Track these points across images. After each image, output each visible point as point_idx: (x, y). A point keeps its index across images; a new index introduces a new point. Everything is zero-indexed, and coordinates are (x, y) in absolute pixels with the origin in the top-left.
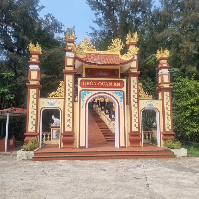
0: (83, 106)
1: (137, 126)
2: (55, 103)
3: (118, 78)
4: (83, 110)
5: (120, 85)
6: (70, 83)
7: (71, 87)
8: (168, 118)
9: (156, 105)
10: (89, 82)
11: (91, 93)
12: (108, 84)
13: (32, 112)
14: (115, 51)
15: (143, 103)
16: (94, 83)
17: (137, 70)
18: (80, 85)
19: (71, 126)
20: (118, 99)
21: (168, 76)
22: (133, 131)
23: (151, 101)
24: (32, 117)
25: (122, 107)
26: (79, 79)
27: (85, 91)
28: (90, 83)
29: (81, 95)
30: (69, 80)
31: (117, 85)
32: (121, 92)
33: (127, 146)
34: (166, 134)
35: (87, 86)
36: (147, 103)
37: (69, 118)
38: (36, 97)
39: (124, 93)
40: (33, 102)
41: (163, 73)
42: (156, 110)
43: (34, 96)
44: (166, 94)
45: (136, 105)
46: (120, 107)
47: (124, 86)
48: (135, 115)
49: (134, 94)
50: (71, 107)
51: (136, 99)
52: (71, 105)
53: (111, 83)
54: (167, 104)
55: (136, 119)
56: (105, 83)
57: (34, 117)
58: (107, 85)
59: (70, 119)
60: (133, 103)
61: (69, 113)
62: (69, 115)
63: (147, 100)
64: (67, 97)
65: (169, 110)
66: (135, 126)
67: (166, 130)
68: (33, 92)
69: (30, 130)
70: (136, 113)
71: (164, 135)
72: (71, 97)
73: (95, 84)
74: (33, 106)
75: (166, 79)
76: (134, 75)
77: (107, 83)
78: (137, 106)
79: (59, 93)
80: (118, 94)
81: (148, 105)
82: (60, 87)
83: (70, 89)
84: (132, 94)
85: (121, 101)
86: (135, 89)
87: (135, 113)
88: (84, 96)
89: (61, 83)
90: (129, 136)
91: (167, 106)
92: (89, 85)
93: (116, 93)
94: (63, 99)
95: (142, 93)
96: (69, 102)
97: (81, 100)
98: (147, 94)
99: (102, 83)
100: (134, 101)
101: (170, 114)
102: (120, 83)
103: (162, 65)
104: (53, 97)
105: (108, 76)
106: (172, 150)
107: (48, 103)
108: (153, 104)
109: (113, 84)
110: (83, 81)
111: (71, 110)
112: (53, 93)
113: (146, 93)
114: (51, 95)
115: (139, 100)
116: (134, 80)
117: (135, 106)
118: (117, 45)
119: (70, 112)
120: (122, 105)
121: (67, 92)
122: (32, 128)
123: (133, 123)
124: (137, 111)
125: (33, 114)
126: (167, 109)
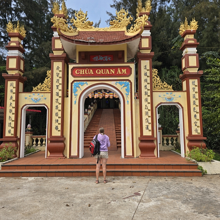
0: (75, 102)
1: (150, 128)
2: (40, 99)
3: (123, 62)
4: (75, 107)
5: (125, 73)
6: (58, 72)
7: (60, 77)
8: (195, 116)
9: (179, 98)
10: (83, 70)
11: (86, 84)
12: (110, 72)
13: (11, 111)
14: (120, 27)
15: (160, 96)
16: (90, 71)
17: (150, 50)
18: (72, 74)
19: (60, 128)
20: (124, 91)
21: (195, 56)
22: (144, 135)
23: (171, 94)
24: (10, 117)
25: (128, 102)
26: (71, 67)
27: (78, 82)
28: (85, 71)
29: (73, 88)
30: (58, 68)
31: (121, 72)
32: (128, 82)
33: (135, 156)
34: (192, 140)
35: (81, 76)
36: (165, 97)
37: (57, 118)
38: (15, 92)
39: (131, 83)
40: (11, 97)
41: (188, 53)
42: (179, 105)
43: (12, 90)
44: (193, 83)
45: (149, 99)
46: (126, 103)
47: (131, 73)
48: (147, 113)
49: (146, 84)
50: (59, 104)
51: (148, 91)
52: (60, 100)
53: (114, 70)
54: (194, 97)
55: (148, 118)
56: (105, 70)
57: (13, 117)
58: (107, 73)
59: (59, 119)
60: (144, 97)
61: (57, 111)
62: (57, 114)
63: (164, 92)
64: (55, 91)
65: (197, 106)
66: (147, 128)
67: (193, 134)
68: (11, 85)
69: (7, 134)
70: (149, 110)
71: (190, 141)
72: (60, 90)
73: (92, 72)
74: (11, 104)
75: (193, 61)
76: (145, 57)
77: (107, 70)
78: (149, 101)
79: (46, 86)
80: (123, 85)
81: (166, 99)
82: (47, 79)
83: (58, 80)
84: (143, 84)
85: (127, 93)
86: (148, 76)
87: (147, 110)
88: (78, 88)
89: (49, 72)
90: (139, 142)
91: (195, 99)
92: (83, 73)
93: (120, 83)
94: (50, 94)
95: (159, 83)
96: (58, 97)
97: (73, 94)
98: (165, 84)
99: (101, 71)
100: (146, 93)
101: (198, 111)
102: (125, 70)
103: (188, 42)
104: (39, 91)
105: (110, 61)
106: (200, 164)
107: (31, 99)
108: (173, 97)
109: (116, 71)
110: (75, 69)
111: (60, 107)
112: (39, 86)
113: (163, 83)
114: (36, 88)
115: (153, 93)
116: (145, 64)
117: (147, 100)
118: (122, 18)
119: (59, 110)
120: (128, 99)
121: (55, 84)
122: (9, 132)
123: (145, 124)
124: (150, 108)
125: (12, 113)
126: (194, 104)
